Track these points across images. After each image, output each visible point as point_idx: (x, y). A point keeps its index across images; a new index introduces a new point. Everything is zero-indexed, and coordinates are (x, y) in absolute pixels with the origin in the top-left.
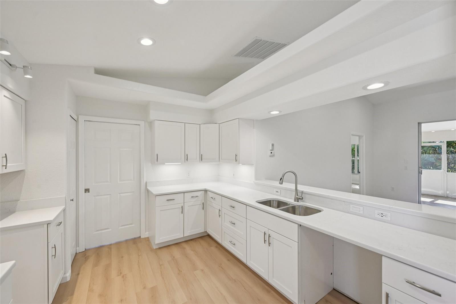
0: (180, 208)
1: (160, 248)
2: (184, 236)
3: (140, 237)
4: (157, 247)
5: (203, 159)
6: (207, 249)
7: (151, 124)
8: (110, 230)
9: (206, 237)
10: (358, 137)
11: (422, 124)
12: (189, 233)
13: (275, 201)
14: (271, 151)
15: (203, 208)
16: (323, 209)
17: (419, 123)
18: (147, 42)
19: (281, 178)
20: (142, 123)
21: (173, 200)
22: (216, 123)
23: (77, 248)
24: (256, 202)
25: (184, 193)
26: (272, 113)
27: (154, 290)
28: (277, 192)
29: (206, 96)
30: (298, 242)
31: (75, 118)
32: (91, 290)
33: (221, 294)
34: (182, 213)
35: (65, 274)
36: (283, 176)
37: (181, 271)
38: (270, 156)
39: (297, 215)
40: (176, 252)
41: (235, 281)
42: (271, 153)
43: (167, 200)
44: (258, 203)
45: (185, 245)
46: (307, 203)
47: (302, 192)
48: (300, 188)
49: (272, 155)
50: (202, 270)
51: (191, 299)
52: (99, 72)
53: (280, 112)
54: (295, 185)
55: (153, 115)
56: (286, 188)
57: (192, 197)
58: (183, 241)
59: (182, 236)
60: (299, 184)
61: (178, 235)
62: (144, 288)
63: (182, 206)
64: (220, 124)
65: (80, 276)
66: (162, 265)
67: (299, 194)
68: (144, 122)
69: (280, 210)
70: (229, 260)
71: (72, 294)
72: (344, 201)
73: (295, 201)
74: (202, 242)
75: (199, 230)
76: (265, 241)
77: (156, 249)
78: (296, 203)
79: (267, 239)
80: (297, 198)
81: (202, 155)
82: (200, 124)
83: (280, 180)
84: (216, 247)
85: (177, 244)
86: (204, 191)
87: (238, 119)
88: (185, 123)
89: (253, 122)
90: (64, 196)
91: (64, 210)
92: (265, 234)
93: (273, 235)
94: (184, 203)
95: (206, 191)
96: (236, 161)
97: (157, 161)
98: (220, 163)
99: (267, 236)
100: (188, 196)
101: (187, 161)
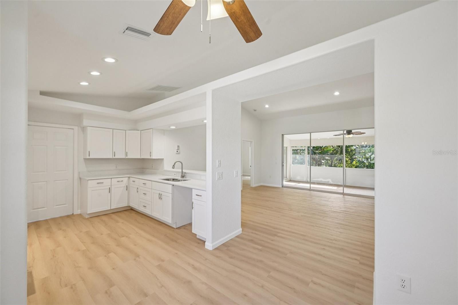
0: (107, 189)
1: (91, 217)
2: (112, 208)
3: (73, 214)
4: (88, 217)
5: (128, 155)
6: (129, 215)
7: (84, 129)
8: (46, 208)
9: (130, 209)
11: (284, 135)
12: (115, 206)
13: (172, 179)
14: (177, 150)
15: (127, 189)
17: (282, 135)
19: (174, 165)
20: (76, 128)
21: (102, 183)
22: (139, 130)
25: (111, 178)
26: (171, 127)
27: (87, 232)
28: (175, 174)
30: (172, 194)
34: (110, 192)
37: (107, 224)
38: (176, 154)
42: (177, 151)
43: (97, 183)
45: (112, 215)
46: (186, 178)
47: (185, 173)
49: (178, 152)
50: (123, 222)
52: (42, 93)
53: (176, 127)
54: (181, 169)
55: (86, 122)
56: (179, 171)
57: (118, 181)
58: (110, 212)
59: (110, 209)
60: (184, 169)
61: (106, 207)
62: (81, 232)
63: (110, 188)
64: (142, 131)
66: (93, 223)
67: (184, 174)
68: (77, 127)
72: (200, 175)
73: (181, 178)
74: (126, 213)
75: (124, 204)
76: (159, 198)
80: (182, 176)
81: (127, 152)
82: (126, 130)
85: (105, 215)
86: (127, 178)
87: (152, 129)
88: (113, 129)
89: (164, 131)
93: (163, 193)
94: (111, 185)
95: (129, 177)
96: (151, 156)
97: (89, 156)
98: (141, 158)
99: (160, 195)
100: (114, 181)
101: (115, 156)
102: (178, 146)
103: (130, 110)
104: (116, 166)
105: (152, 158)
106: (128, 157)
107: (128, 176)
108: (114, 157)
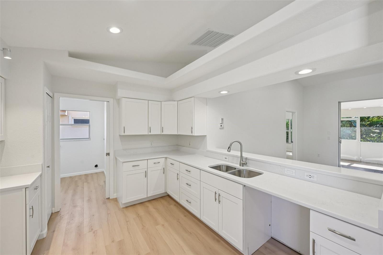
0: (144, 172)
1: (126, 207)
2: (148, 196)
3: (109, 198)
4: (124, 206)
5: (163, 131)
6: (167, 207)
7: (118, 101)
9: (167, 197)
10: (291, 113)
11: (341, 103)
12: (152, 193)
13: (224, 166)
14: (221, 125)
15: (164, 173)
16: (263, 172)
17: (339, 102)
18: (115, 30)
19: (229, 147)
20: (111, 100)
21: (138, 166)
22: (175, 101)
23: (53, 209)
24: (208, 167)
25: (147, 160)
26: (222, 92)
27: (121, 243)
28: (226, 158)
29: (166, 77)
30: (243, 200)
31: (51, 94)
32: (65, 245)
33: (179, 244)
34: (146, 177)
35: (41, 231)
36: (231, 145)
37: (145, 226)
38: (220, 129)
39: (242, 177)
40: (140, 210)
41: (191, 234)
42: (221, 126)
43: (133, 166)
44: (210, 167)
45: (148, 204)
46: (250, 167)
47: (247, 159)
48: (245, 155)
49: (222, 127)
50: (163, 225)
51: (153, 250)
52: (72, 55)
53: (228, 91)
54: (240, 152)
55: (121, 93)
56: (233, 155)
57: (154, 163)
58: (147, 200)
59: (146, 197)
60: (244, 152)
61: (142, 196)
62: (113, 241)
63: (146, 171)
64: (178, 102)
65: (55, 233)
66: (128, 221)
67: (244, 160)
68: (112, 99)
69: (228, 173)
70: (185, 216)
71: (48, 249)
72: (280, 166)
73: (240, 165)
74: (163, 201)
75: (160, 191)
76: (216, 199)
77: (123, 208)
78: (241, 168)
79: (217, 198)
80: (242, 163)
81: (163, 127)
82: (161, 102)
83: (229, 148)
84: (175, 205)
85: (142, 203)
86: (164, 158)
87: (193, 98)
88: (148, 100)
89: (206, 100)
90: (41, 163)
91: (41, 176)
92: (216, 193)
93: (222, 194)
94: (147, 168)
95: (166, 158)
96: (192, 132)
97: (124, 133)
98: (178, 134)
99: (217, 195)
100: (151, 162)
101: (150, 132)
102: (222, 119)
103: (166, 76)
104: (151, 143)
105: (194, 135)
106: (164, 133)
107: (165, 156)
108: (149, 134)
